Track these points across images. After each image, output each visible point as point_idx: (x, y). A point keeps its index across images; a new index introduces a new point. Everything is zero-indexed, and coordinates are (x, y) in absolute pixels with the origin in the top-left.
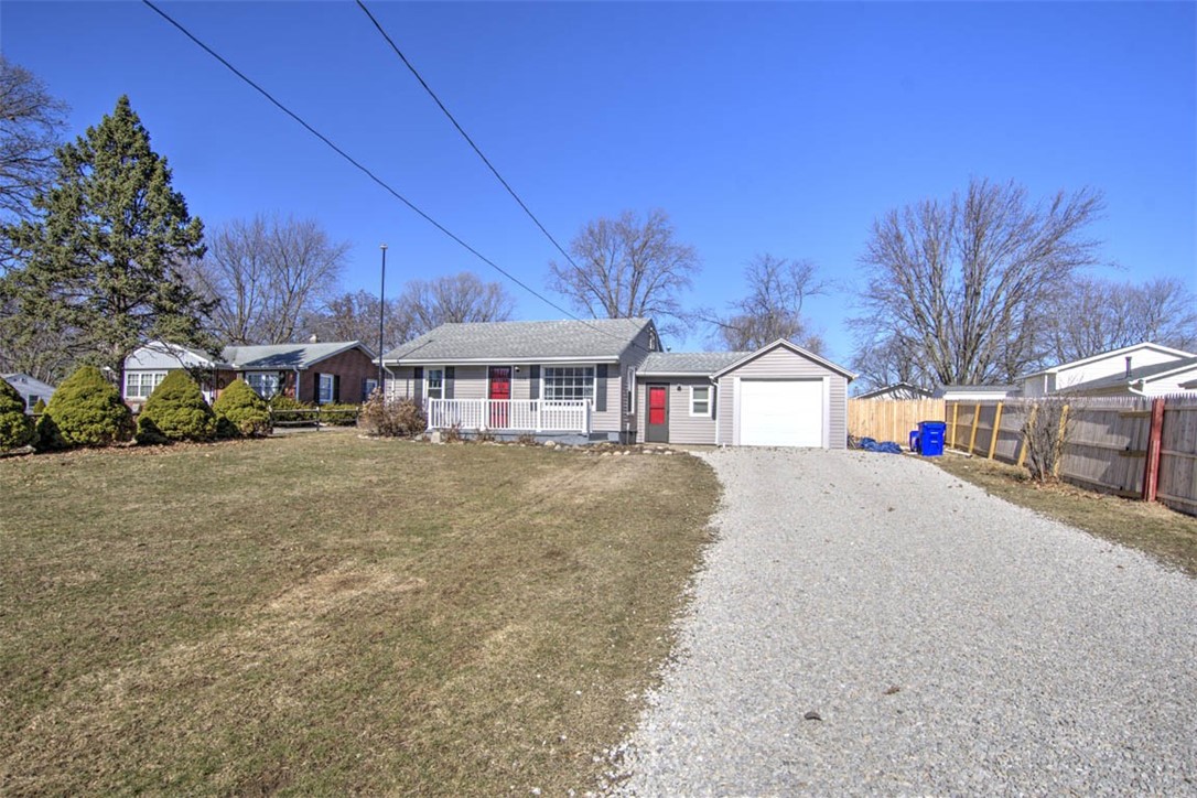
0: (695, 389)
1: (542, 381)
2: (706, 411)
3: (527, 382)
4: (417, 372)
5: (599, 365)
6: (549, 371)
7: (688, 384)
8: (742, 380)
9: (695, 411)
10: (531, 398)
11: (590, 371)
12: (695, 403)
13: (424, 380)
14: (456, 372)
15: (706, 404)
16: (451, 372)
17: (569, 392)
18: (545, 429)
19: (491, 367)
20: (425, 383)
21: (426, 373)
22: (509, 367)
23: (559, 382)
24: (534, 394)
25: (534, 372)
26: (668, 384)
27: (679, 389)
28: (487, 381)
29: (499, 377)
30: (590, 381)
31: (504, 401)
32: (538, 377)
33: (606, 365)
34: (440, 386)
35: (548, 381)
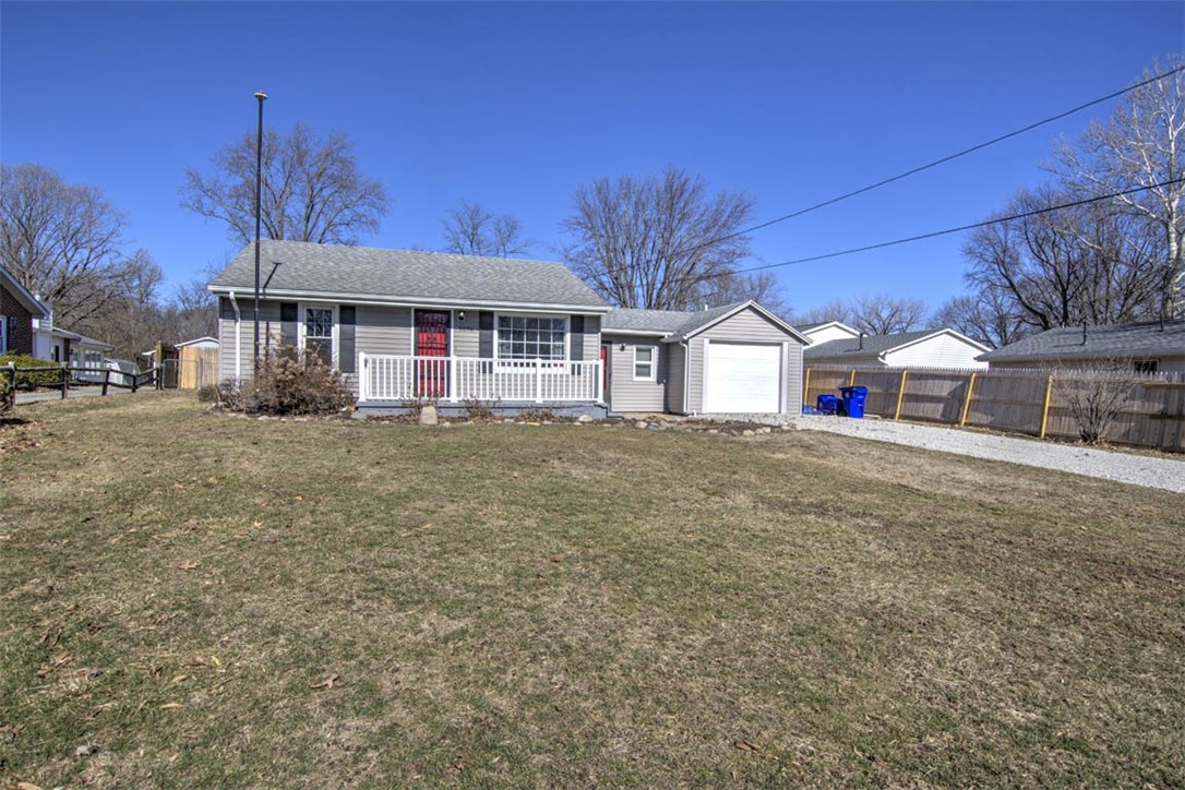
0: (638, 350)
1: (496, 333)
2: (649, 375)
3: (475, 335)
4: (288, 311)
5: (573, 317)
6: (504, 320)
7: (632, 344)
8: (712, 342)
9: (638, 374)
10: (481, 356)
11: (559, 322)
12: (637, 366)
13: (300, 324)
14: (357, 314)
15: (648, 367)
16: (349, 313)
17: (532, 349)
18: (546, 399)
19: (417, 311)
20: (302, 329)
21: (302, 313)
22: (447, 312)
23: (518, 335)
24: (485, 351)
25: (484, 320)
26: (611, 343)
27: (623, 349)
28: (413, 329)
29: (432, 324)
30: (561, 336)
31: (439, 359)
32: (492, 328)
33: (582, 317)
34: (328, 333)
35: (502, 334)
